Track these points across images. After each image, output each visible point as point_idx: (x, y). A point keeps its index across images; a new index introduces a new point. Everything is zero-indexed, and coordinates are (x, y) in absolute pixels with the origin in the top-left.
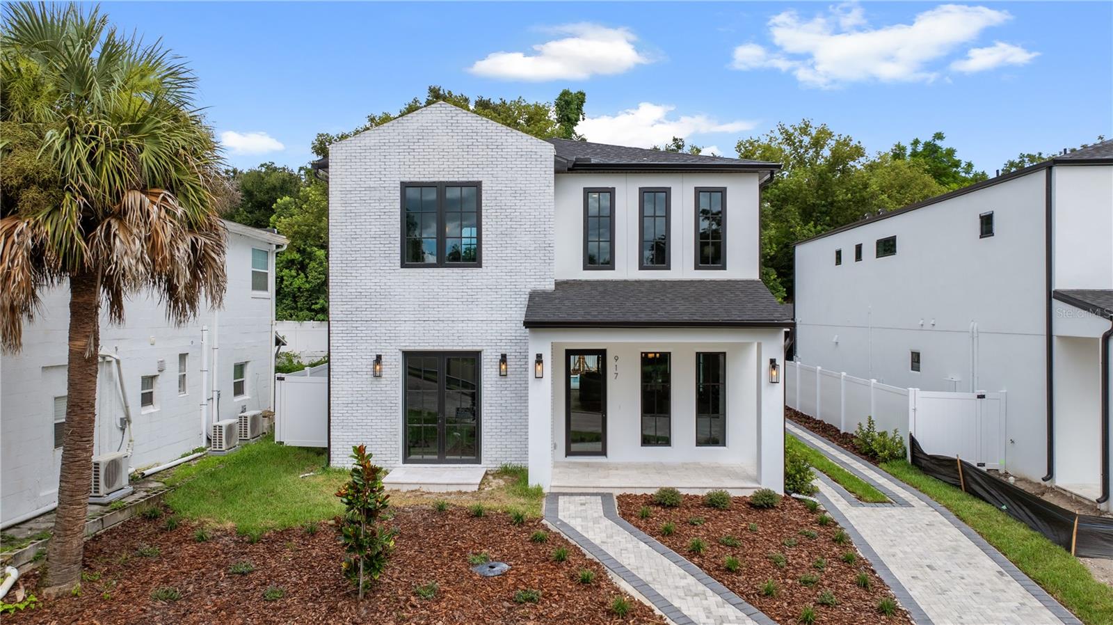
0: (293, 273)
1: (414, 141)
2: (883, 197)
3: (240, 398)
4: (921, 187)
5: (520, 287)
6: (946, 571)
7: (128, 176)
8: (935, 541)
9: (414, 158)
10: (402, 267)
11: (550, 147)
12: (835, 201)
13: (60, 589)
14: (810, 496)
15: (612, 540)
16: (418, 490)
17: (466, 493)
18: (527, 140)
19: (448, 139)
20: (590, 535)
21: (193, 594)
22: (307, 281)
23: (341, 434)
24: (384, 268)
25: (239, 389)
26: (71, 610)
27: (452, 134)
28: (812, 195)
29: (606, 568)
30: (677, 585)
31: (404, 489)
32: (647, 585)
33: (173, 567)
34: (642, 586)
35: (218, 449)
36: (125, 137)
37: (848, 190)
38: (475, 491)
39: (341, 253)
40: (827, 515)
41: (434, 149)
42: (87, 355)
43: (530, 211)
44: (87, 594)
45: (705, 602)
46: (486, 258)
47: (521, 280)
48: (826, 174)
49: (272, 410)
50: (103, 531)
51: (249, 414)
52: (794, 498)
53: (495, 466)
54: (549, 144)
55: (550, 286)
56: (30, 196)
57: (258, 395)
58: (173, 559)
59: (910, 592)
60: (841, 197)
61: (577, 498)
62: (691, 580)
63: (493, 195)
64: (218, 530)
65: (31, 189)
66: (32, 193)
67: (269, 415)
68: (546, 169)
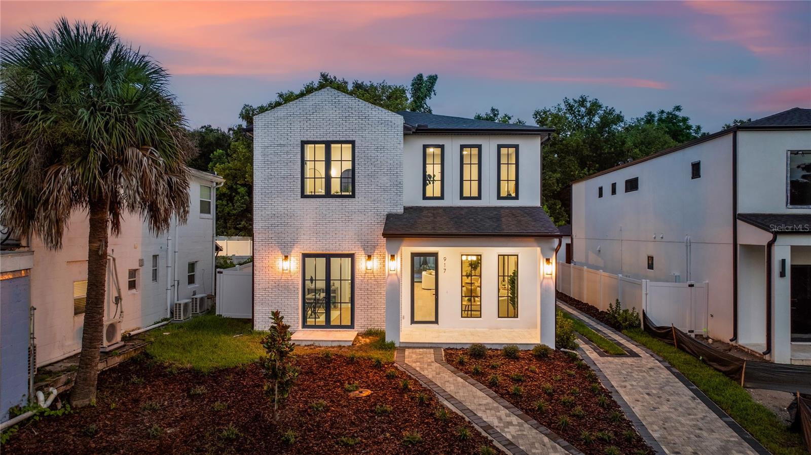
0: (225, 203)
1: (310, 113)
2: (636, 150)
3: (192, 286)
4: (663, 144)
5: (381, 211)
6: (659, 397)
7: (128, 138)
8: (653, 378)
9: (310, 125)
10: (301, 198)
11: (400, 118)
12: (603, 153)
13: (83, 402)
14: (573, 350)
15: (439, 376)
16: (313, 345)
17: (344, 347)
18: (385, 113)
19: (332, 112)
20: (425, 373)
21: (167, 407)
22: (233, 209)
23: (261, 308)
24: (290, 198)
25: (191, 280)
26: (91, 415)
27: (336, 109)
28: (587, 149)
29: (435, 393)
30: (480, 403)
31: (303, 344)
32: (460, 403)
33: (153, 391)
34: (458, 404)
35: (178, 319)
36: (127, 112)
37: (612, 146)
38: (350, 346)
39: (262, 188)
40: (584, 362)
41: (323, 119)
42: (100, 253)
43: (387, 160)
44: (100, 406)
45: (498, 414)
46: (358, 192)
47: (381, 206)
48: (596, 135)
49: (213, 294)
50: (107, 369)
51: (198, 296)
52: (561, 351)
53: (363, 330)
54: (400, 116)
55: (400, 211)
56: (69, 151)
57: (204, 284)
58: (153, 386)
59: (633, 410)
60: (606, 151)
61: (418, 350)
62: (489, 400)
63: (363, 149)
64: (181, 369)
65: (70, 146)
66: (71, 148)
67: (212, 297)
68: (398, 132)
